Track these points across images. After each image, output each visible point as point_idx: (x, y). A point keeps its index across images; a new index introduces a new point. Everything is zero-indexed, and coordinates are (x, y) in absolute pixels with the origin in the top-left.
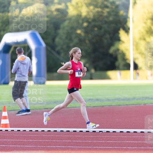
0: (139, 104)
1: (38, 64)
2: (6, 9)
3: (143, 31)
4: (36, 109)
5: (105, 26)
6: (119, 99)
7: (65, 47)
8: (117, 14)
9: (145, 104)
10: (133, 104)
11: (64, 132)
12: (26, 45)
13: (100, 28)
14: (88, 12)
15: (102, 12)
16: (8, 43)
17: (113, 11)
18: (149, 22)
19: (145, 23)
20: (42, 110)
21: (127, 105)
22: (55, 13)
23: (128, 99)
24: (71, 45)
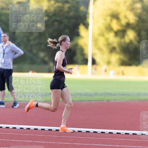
0: (102, 100)
3: (102, 27)
5: (65, 21)
6: (80, 94)
7: (25, 39)
8: (77, 9)
9: (108, 101)
10: (96, 100)
11: (24, 129)
13: (60, 22)
14: (49, 7)
15: (63, 7)
17: (74, 7)
18: (109, 18)
19: (105, 19)
21: (90, 101)
23: (90, 95)
24: (31, 38)
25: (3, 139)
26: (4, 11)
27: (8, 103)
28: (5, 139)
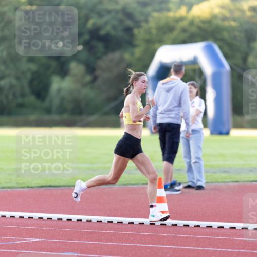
1: (218, 101)
2: (164, 6)
4: (217, 182)
12: (196, 67)
16: (166, 63)
20: (228, 184)
22: (248, 14)
25: (239, 249)
26: (226, 24)
27: (241, 183)
28: (243, 249)
